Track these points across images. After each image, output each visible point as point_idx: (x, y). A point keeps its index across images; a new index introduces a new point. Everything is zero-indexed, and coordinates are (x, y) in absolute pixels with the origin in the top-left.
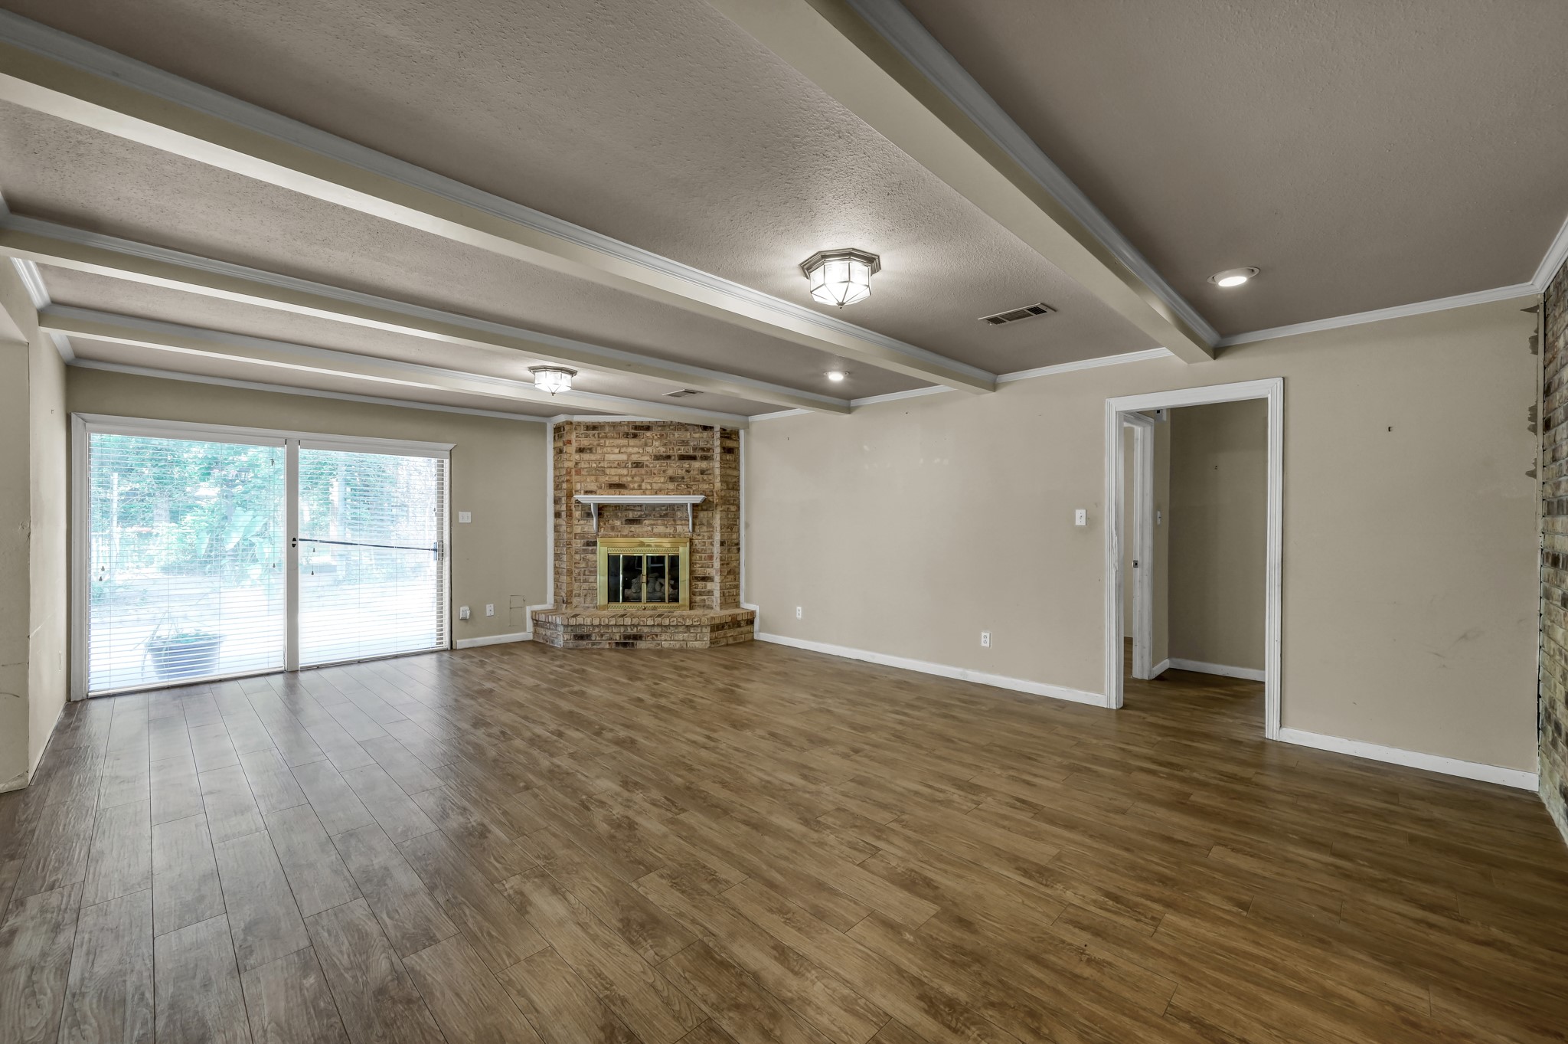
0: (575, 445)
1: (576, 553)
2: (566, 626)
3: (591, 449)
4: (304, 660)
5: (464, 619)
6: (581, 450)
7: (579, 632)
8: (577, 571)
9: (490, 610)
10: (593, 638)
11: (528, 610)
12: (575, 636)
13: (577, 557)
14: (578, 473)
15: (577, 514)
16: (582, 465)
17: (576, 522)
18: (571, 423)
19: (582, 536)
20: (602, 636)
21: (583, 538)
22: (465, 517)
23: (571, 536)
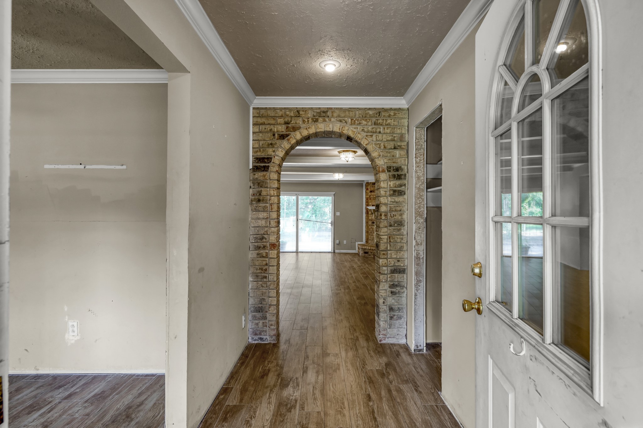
0: (369, 190)
1: (370, 226)
2: (362, 249)
3: (374, 191)
4: (300, 250)
5: (337, 244)
6: (371, 192)
7: (365, 251)
8: (370, 232)
9: (345, 242)
10: (369, 253)
11: (357, 243)
12: (364, 252)
13: (370, 227)
14: (370, 199)
15: (370, 213)
16: (372, 197)
17: (369, 215)
18: (368, 183)
19: (371, 220)
20: (371, 253)
21: (371, 221)
22: (338, 214)
23: (368, 220)
